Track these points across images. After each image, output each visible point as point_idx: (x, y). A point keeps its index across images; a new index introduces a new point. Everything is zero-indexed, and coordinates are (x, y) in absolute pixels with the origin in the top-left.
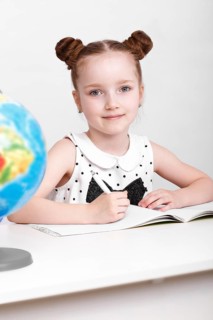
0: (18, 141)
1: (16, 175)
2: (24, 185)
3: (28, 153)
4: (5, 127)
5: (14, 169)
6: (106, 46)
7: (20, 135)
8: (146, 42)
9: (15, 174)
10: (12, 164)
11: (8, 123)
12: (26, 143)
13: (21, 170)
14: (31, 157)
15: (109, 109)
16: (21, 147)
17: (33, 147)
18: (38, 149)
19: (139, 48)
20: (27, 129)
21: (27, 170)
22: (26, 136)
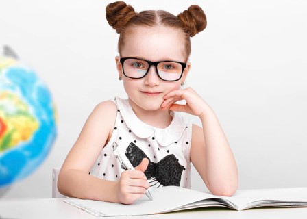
0: (22, 108)
1: (18, 143)
2: (27, 153)
3: (33, 120)
4: (10, 92)
5: (16, 136)
6: (158, 19)
7: (25, 101)
8: (201, 20)
9: (16, 141)
10: (14, 130)
11: (13, 88)
12: (31, 110)
13: (24, 138)
14: (35, 125)
15: (148, 85)
16: (25, 114)
17: (39, 114)
18: (45, 117)
19: (193, 24)
20: (34, 96)
21: (30, 138)
22: (31, 102)
